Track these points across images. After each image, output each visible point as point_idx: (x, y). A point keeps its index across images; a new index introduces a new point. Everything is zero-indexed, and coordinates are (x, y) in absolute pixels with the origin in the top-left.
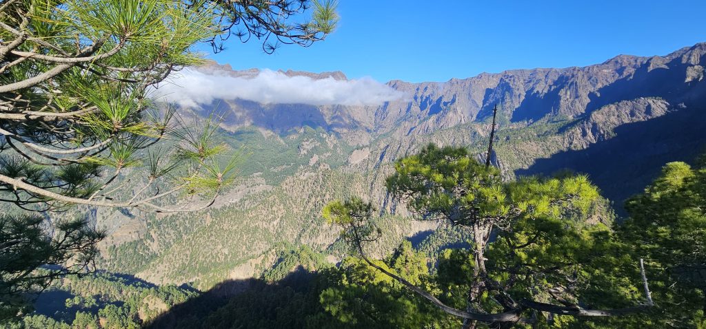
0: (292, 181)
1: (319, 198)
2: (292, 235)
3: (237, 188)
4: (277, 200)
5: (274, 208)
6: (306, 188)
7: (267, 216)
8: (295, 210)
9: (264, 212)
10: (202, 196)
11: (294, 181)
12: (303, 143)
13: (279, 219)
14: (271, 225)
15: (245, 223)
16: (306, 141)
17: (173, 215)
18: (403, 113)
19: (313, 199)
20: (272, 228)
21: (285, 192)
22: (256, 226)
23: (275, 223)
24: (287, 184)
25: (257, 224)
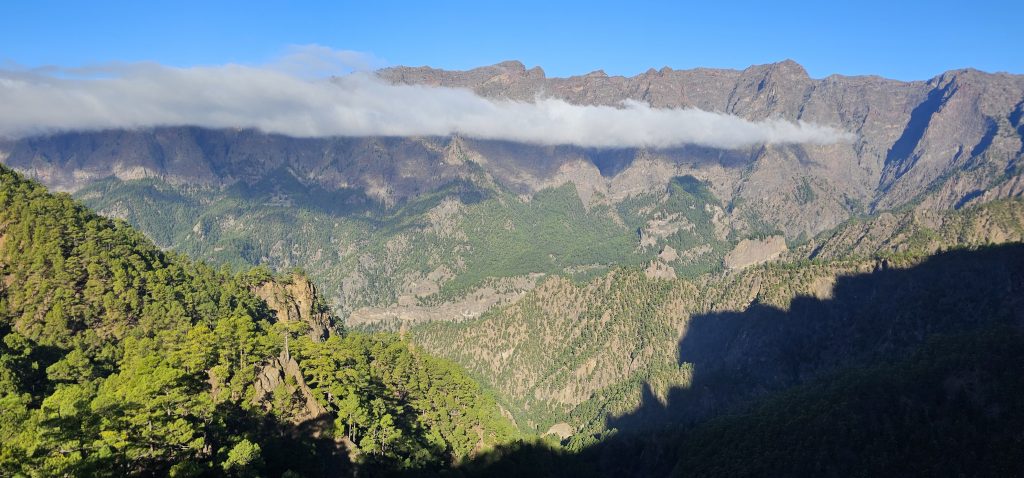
0: (557, 284)
1: (593, 321)
2: (525, 381)
3: (479, 292)
4: (519, 316)
5: (511, 330)
6: (580, 299)
7: (495, 341)
8: (548, 339)
9: (491, 333)
10: (421, 299)
11: (560, 286)
12: (651, 222)
13: (513, 350)
14: (498, 357)
15: (455, 346)
16: (659, 218)
17: (373, 324)
18: (965, 157)
19: (585, 321)
20: (498, 364)
21: (539, 304)
22: (470, 354)
23: (505, 355)
24: (546, 290)
25: (472, 351)
